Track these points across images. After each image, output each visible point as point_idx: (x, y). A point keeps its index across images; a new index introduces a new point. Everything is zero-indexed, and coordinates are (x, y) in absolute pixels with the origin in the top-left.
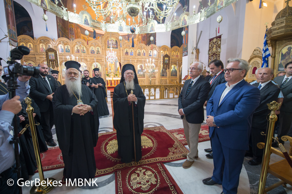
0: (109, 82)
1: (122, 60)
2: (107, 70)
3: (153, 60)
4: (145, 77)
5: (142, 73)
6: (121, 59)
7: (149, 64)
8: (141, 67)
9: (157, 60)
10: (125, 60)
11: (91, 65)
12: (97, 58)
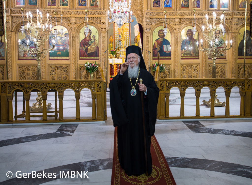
0: (115, 68)
1: (144, 19)
2: (113, 42)
3: (222, 17)
4: (200, 57)
5: (191, 48)
6: (142, 17)
7: (210, 26)
8: (190, 33)
9: (231, 17)
10: (151, 18)
11: (78, 30)
12: (90, 16)
